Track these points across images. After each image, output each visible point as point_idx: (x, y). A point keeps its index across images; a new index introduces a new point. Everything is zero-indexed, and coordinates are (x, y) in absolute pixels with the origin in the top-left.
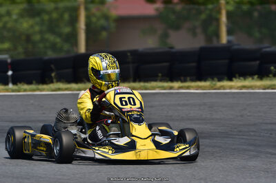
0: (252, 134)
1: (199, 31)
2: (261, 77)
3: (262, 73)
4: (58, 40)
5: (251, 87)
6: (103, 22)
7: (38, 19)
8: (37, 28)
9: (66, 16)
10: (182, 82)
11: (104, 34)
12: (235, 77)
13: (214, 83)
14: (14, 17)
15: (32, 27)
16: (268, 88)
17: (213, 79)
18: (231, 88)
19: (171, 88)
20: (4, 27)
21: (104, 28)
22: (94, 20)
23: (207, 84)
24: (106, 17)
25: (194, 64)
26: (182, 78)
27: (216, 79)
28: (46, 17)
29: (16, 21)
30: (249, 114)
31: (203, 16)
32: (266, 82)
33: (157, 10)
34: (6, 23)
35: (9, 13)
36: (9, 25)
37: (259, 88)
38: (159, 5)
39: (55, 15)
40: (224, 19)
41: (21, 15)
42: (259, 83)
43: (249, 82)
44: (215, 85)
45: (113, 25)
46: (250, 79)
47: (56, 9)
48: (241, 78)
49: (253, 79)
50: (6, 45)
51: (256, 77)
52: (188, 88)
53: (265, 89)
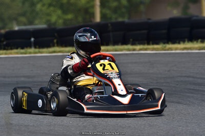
5: (190, 49)
18: (176, 49)
19: (134, 50)
23: (160, 46)
37: (196, 49)
52: (146, 49)
53: (199, 50)
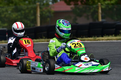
0: (111, 59)
1: (90, 17)
2: (116, 35)
3: (116, 34)
4: (29, 22)
6: (48, 14)
7: (19, 13)
8: (19, 17)
9: (32, 12)
10: (81, 38)
11: (49, 19)
12: (105, 35)
13: (95, 38)
14: (9, 12)
15: (17, 16)
16: (119, 40)
17: (95, 37)
18: (103, 40)
20: (5, 17)
21: (48, 17)
22: (44, 13)
23: (92, 38)
24: (50, 12)
25: (87, 30)
26: (82, 36)
27: (96, 36)
28: (23, 12)
29: (10, 14)
30: (110, 51)
31: (92, 11)
32: (118, 37)
33: (71, 8)
34: (5, 15)
35: (7, 11)
36: (7, 16)
37: (115, 40)
38: (72, 6)
39: (27, 11)
40: (100, 11)
41: (12, 11)
42: (115, 38)
43: (110, 37)
44: (96, 39)
45: (52, 15)
46: (111, 36)
47: (28, 8)
48: (107, 36)
49: (112, 36)
50: (6, 25)
51: (114, 35)
53: (117, 40)
